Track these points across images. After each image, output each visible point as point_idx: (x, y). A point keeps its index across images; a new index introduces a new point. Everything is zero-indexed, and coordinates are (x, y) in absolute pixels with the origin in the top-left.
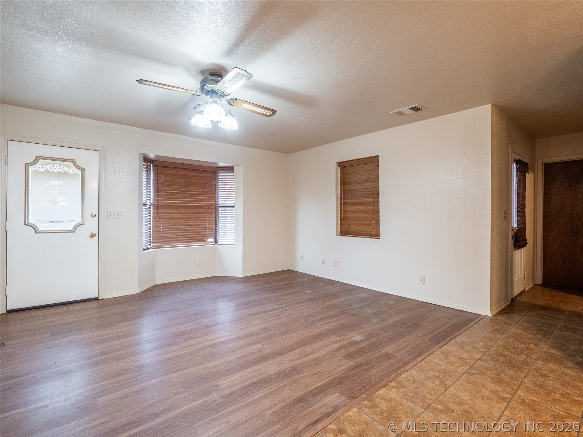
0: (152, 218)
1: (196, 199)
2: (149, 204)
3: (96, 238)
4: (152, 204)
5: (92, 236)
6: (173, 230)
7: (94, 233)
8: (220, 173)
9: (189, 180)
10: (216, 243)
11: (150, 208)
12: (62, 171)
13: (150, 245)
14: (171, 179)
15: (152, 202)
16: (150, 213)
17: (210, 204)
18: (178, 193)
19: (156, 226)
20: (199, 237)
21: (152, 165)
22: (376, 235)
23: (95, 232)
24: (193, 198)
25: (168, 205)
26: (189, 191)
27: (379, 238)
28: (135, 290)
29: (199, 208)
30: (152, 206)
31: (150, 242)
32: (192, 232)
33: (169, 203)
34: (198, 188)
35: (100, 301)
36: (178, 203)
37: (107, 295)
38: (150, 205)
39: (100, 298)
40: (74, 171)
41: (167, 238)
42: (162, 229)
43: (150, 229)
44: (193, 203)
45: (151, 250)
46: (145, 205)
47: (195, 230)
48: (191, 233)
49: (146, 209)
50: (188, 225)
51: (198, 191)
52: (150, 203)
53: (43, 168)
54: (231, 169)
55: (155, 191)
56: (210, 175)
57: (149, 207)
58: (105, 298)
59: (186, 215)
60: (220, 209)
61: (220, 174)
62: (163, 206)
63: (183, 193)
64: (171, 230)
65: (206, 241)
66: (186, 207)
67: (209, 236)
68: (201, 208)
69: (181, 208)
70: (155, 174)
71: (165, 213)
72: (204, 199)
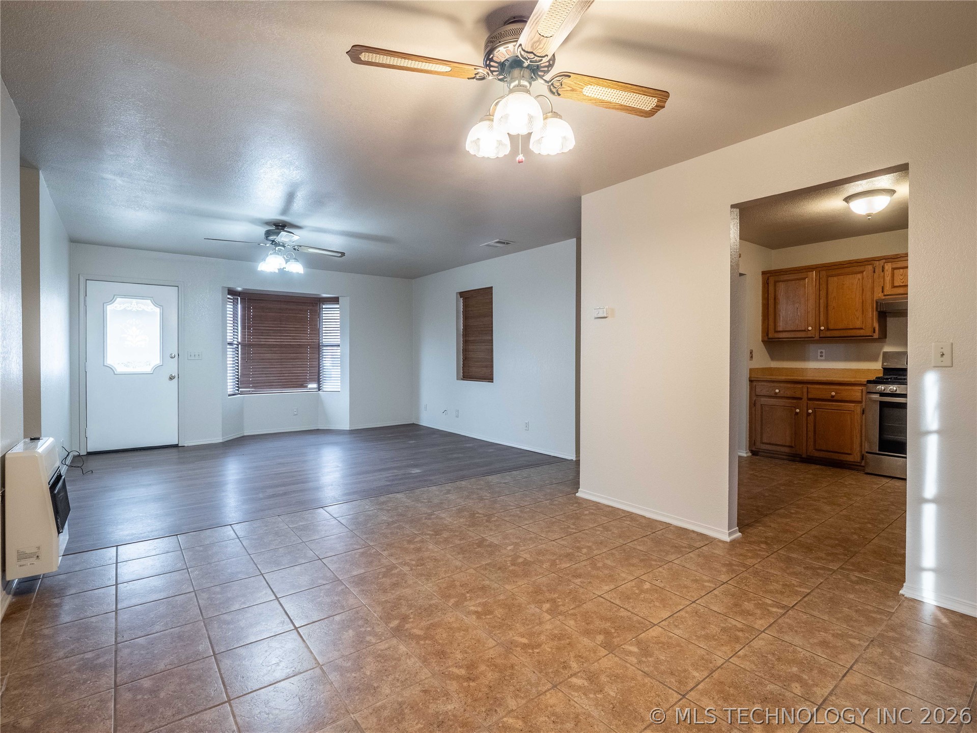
0: (240, 360)
1: (293, 336)
2: (236, 343)
3: (176, 380)
4: (240, 343)
5: (171, 378)
6: (265, 374)
7: (173, 375)
8: (324, 304)
9: (285, 314)
10: (319, 390)
11: (238, 348)
12: (140, 309)
13: (238, 390)
14: (262, 314)
15: (240, 341)
16: (237, 354)
17: (312, 342)
18: (272, 330)
19: (245, 368)
20: (298, 381)
21: (239, 298)
22: (489, 378)
23: (175, 374)
24: (290, 336)
25: (259, 345)
26: (285, 327)
27: (493, 382)
28: (219, 439)
29: (297, 348)
30: (240, 345)
31: (237, 387)
32: (288, 376)
33: (261, 341)
34: (296, 324)
35: (180, 448)
36: (272, 342)
37: (188, 443)
38: (237, 345)
39: (179, 445)
40: (152, 309)
41: (257, 383)
42: (252, 372)
43: (238, 372)
44: (291, 342)
45: (239, 395)
46: (230, 344)
47: (292, 373)
48: (287, 378)
49: (233, 348)
50: (283, 368)
51: (296, 328)
52: (238, 342)
53: (120, 307)
54: (335, 300)
55: (243, 328)
56: (311, 307)
57: (236, 346)
58: (186, 445)
59: (281, 356)
60: (324, 348)
61: (324, 307)
62: (253, 345)
63: (278, 330)
64: (263, 374)
65: (306, 387)
66: (281, 346)
67: (311, 381)
68: (299, 348)
69: (275, 348)
70: (243, 309)
71: (255, 353)
72: (304, 336)
